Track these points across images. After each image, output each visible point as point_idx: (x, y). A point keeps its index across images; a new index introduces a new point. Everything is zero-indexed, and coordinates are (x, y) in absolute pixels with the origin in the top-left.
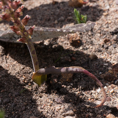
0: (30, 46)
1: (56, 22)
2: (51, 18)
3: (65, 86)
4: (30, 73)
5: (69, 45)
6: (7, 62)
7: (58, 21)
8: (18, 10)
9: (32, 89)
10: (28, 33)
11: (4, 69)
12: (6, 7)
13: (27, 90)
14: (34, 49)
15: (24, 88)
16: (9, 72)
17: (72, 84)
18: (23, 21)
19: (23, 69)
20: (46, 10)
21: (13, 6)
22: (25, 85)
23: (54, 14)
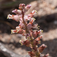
8: (37, 39)
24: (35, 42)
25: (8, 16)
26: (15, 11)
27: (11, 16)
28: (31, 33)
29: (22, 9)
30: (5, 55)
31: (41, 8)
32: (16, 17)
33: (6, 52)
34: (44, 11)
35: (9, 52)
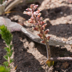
0: (47, 46)
1: (66, 34)
2: (64, 32)
3: (63, 70)
4: (46, 60)
5: (71, 48)
6: (35, 52)
7: (67, 34)
8: (43, 26)
9: (45, 69)
10: (47, 39)
11: (33, 55)
12: (36, 24)
13: (42, 69)
14: (49, 47)
15: (41, 67)
16: (35, 57)
17: (67, 70)
18: (45, 32)
19: (43, 57)
20: (62, 27)
21: (40, 24)
22: (42, 66)
23: (66, 30)
24: (41, 28)
25: (24, 12)
26: (28, 9)
27: (26, 12)
28: (39, 23)
29: (32, 8)
30: (27, 35)
31: (53, 3)
32: (29, 13)
33: (27, 34)
34: (54, 5)
35: (28, 33)
